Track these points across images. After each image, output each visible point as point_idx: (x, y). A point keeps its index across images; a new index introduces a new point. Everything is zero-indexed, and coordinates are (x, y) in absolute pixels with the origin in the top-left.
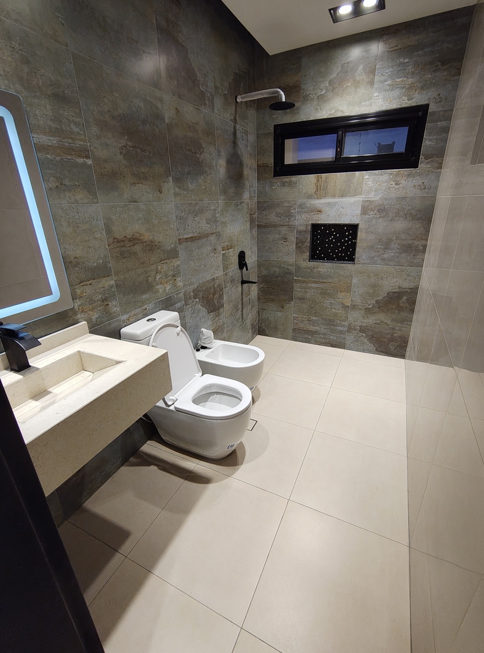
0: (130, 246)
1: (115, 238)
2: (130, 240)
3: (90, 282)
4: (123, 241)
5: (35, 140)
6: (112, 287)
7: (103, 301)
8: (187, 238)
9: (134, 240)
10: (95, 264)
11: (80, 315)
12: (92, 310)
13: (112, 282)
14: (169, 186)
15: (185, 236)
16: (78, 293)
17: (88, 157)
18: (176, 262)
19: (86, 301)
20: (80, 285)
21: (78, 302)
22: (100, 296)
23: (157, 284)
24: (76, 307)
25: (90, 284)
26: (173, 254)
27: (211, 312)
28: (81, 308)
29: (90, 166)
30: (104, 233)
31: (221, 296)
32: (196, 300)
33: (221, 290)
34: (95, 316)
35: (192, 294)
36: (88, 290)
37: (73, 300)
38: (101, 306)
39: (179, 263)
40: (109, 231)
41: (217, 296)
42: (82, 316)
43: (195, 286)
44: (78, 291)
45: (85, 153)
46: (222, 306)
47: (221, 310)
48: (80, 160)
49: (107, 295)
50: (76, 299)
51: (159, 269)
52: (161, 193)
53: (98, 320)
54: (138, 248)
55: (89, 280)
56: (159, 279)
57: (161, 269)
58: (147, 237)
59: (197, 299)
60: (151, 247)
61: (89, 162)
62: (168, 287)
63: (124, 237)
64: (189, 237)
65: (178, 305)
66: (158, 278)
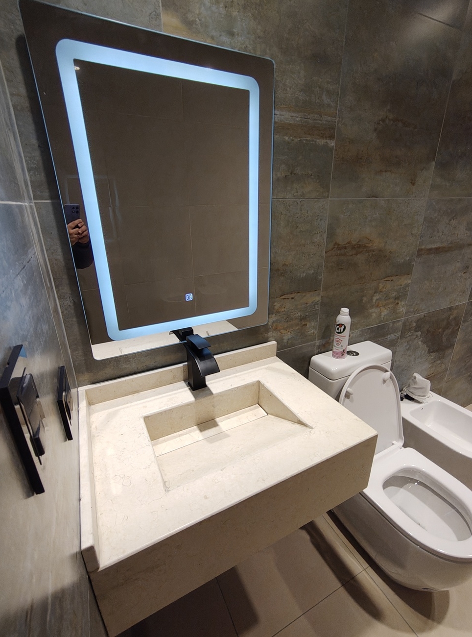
0: (352, 255)
1: (336, 244)
2: (353, 248)
3: (292, 296)
4: (346, 248)
5: (276, 118)
6: (316, 303)
7: (301, 320)
8: (431, 249)
9: (359, 247)
10: (305, 274)
11: (271, 333)
12: (285, 329)
13: (318, 299)
14: (429, 174)
15: (429, 246)
16: (276, 308)
17: (331, 137)
18: (405, 281)
19: (283, 317)
20: (281, 298)
21: (274, 318)
22: (299, 314)
23: (372, 307)
24: (270, 324)
25: (292, 298)
26: (405, 269)
27: (433, 352)
28: (274, 325)
29: (331, 149)
30: (325, 235)
31: (454, 333)
32: (417, 333)
33: (458, 324)
34: (287, 336)
35: (414, 324)
36: (288, 305)
37: (269, 314)
38: (298, 325)
39: (409, 281)
40: (331, 233)
41: (448, 331)
42: (273, 334)
43: (421, 314)
44: (277, 305)
45: (329, 132)
46: (452, 346)
47: (448, 352)
48: (321, 142)
49: (307, 314)
50: (272, 314)
51: (380, 288)
52: (413, 184)
53: (290, 342)
54: (361, 258)
55: (292, 294)
56: (377, 300)
57: (383, 287)
58: (377, 243)
59: (419, 333)
60: (379, 257)
61: (332, 143)
62: (385, 312)
63: (348, 243)
64: (433, 247)
65: (392, 337)
66: (375, 298)
